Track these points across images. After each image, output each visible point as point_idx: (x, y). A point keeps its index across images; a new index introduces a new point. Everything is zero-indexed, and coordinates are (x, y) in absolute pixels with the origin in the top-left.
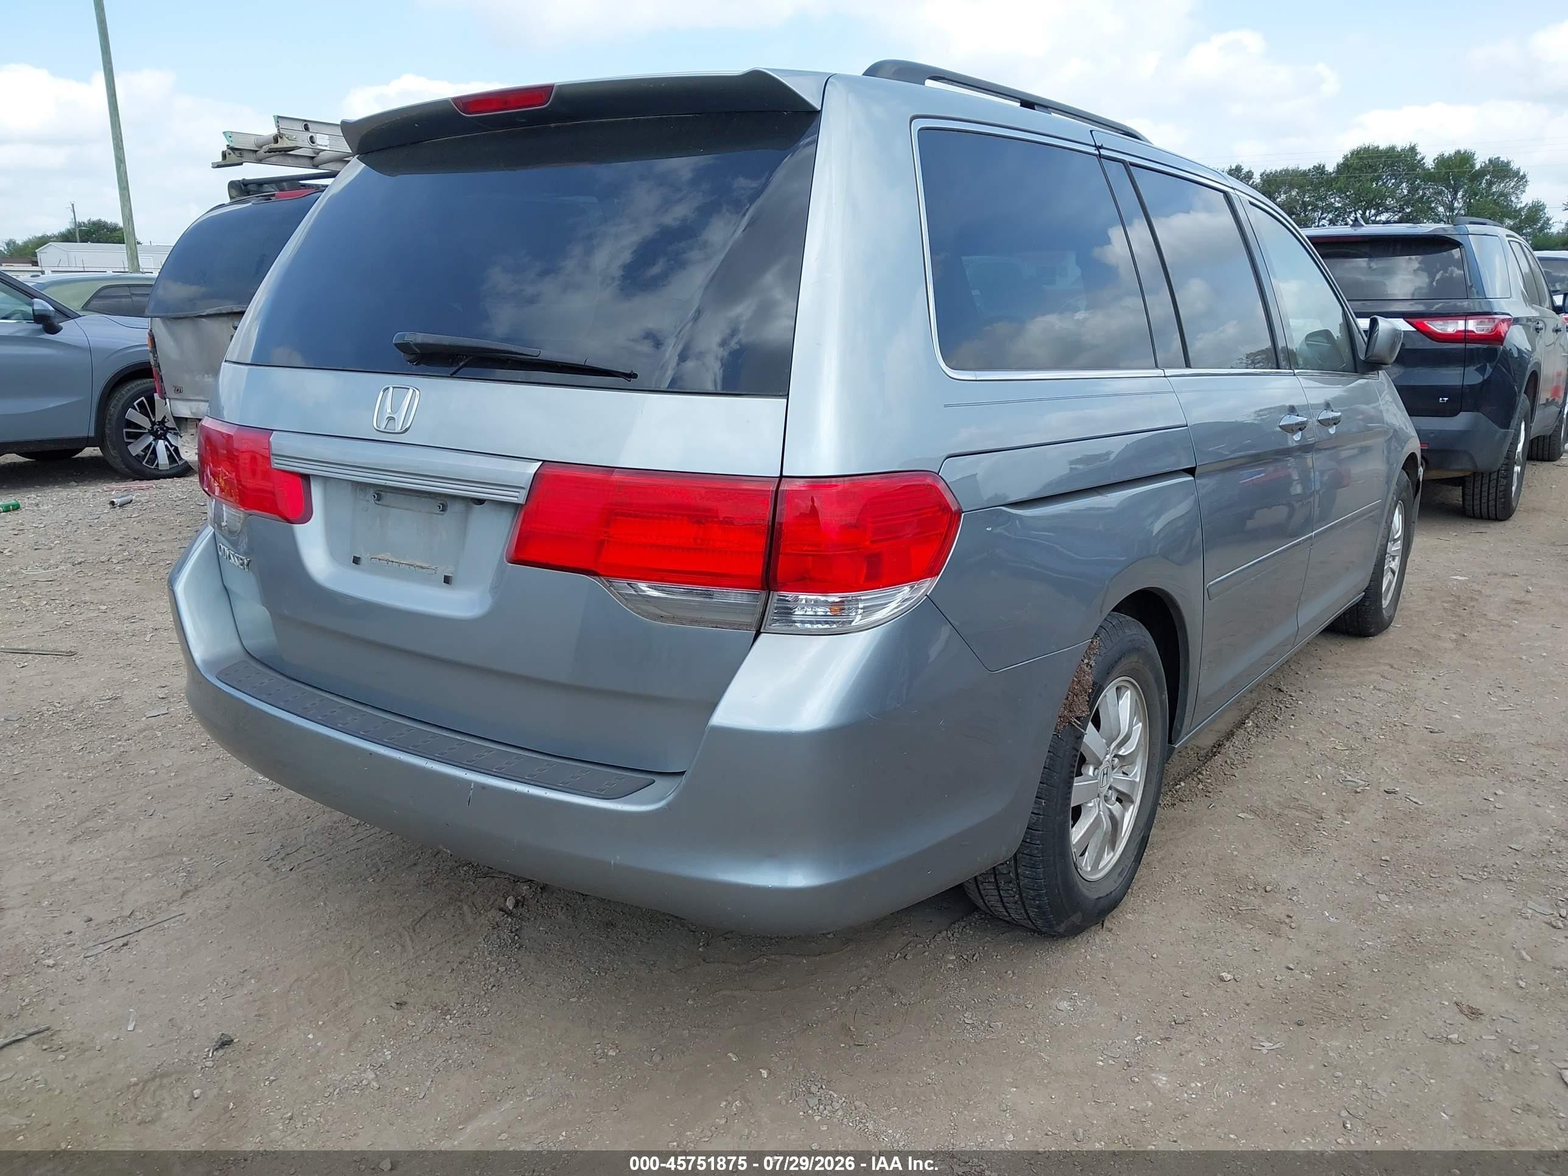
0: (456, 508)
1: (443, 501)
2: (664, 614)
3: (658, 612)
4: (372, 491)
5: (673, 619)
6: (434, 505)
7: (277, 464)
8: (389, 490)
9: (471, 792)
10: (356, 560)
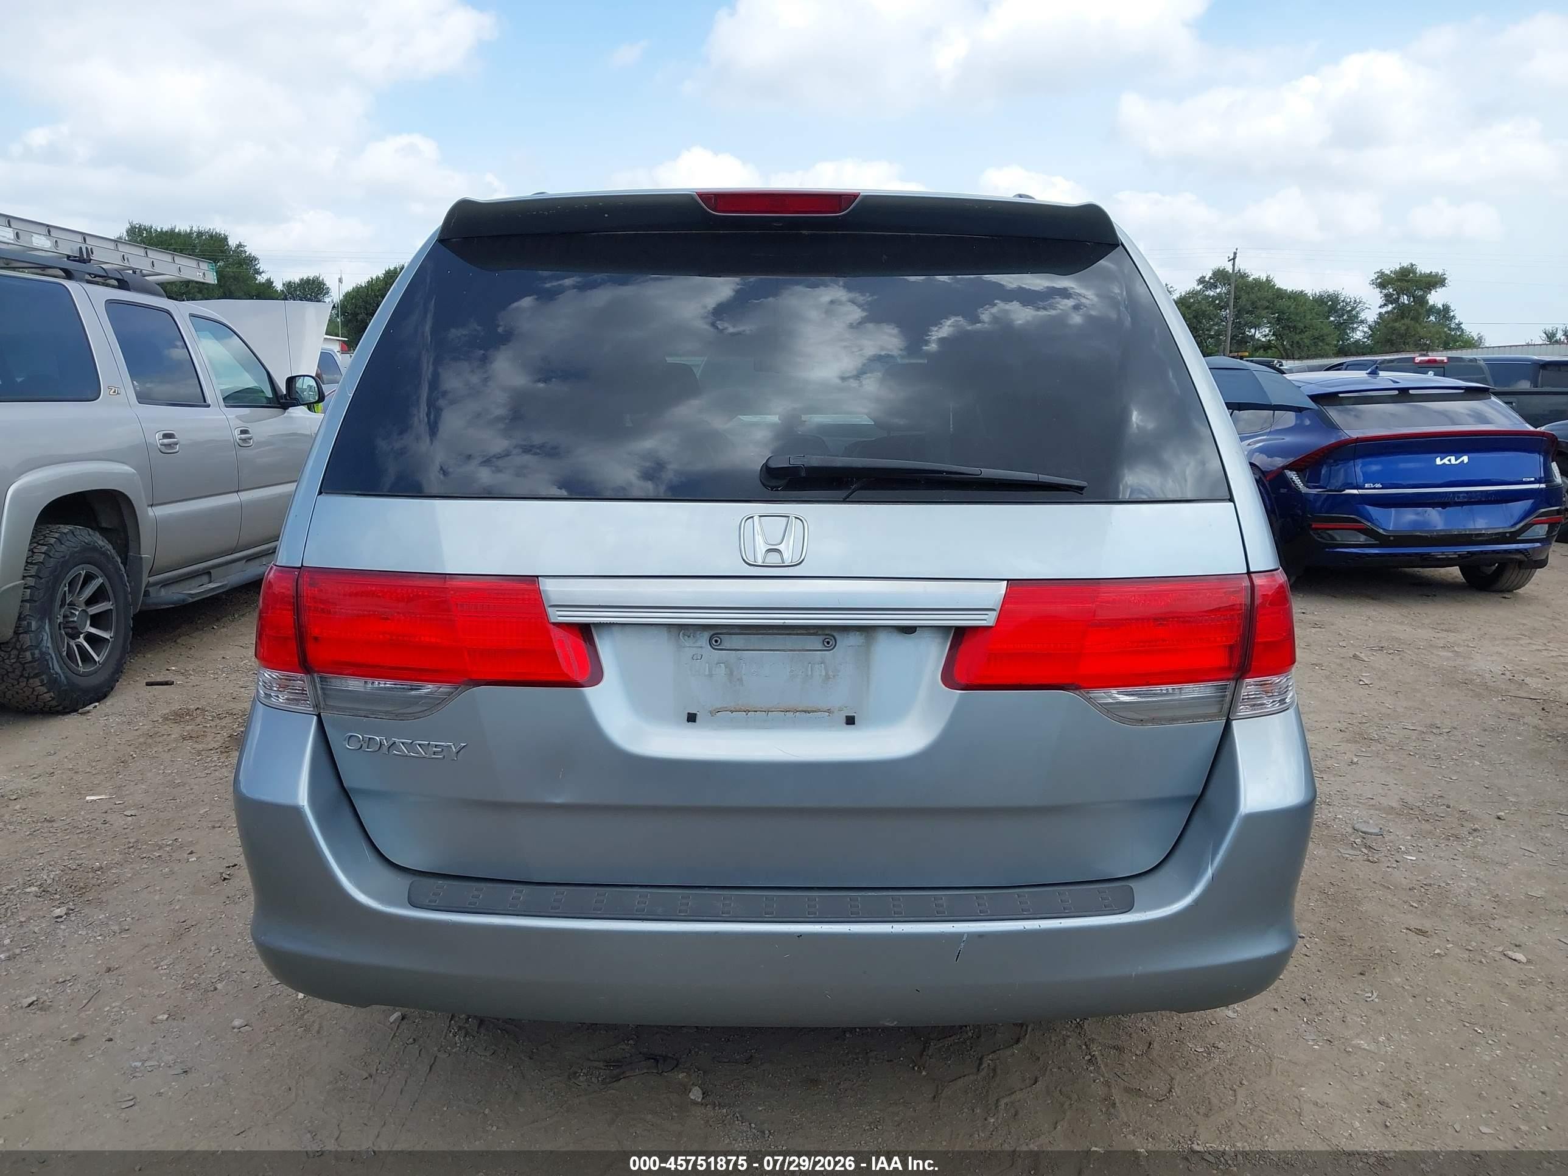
0: (847, 643)
1: (828, 635)
2: (1141, 717)
3: (1136, 716)
4: (706, 635)
5: (1153, 721)
6: (815, 642)
7: (556, 616)
8: (738, 631)
9: (962, 944)
10: (692, 718)
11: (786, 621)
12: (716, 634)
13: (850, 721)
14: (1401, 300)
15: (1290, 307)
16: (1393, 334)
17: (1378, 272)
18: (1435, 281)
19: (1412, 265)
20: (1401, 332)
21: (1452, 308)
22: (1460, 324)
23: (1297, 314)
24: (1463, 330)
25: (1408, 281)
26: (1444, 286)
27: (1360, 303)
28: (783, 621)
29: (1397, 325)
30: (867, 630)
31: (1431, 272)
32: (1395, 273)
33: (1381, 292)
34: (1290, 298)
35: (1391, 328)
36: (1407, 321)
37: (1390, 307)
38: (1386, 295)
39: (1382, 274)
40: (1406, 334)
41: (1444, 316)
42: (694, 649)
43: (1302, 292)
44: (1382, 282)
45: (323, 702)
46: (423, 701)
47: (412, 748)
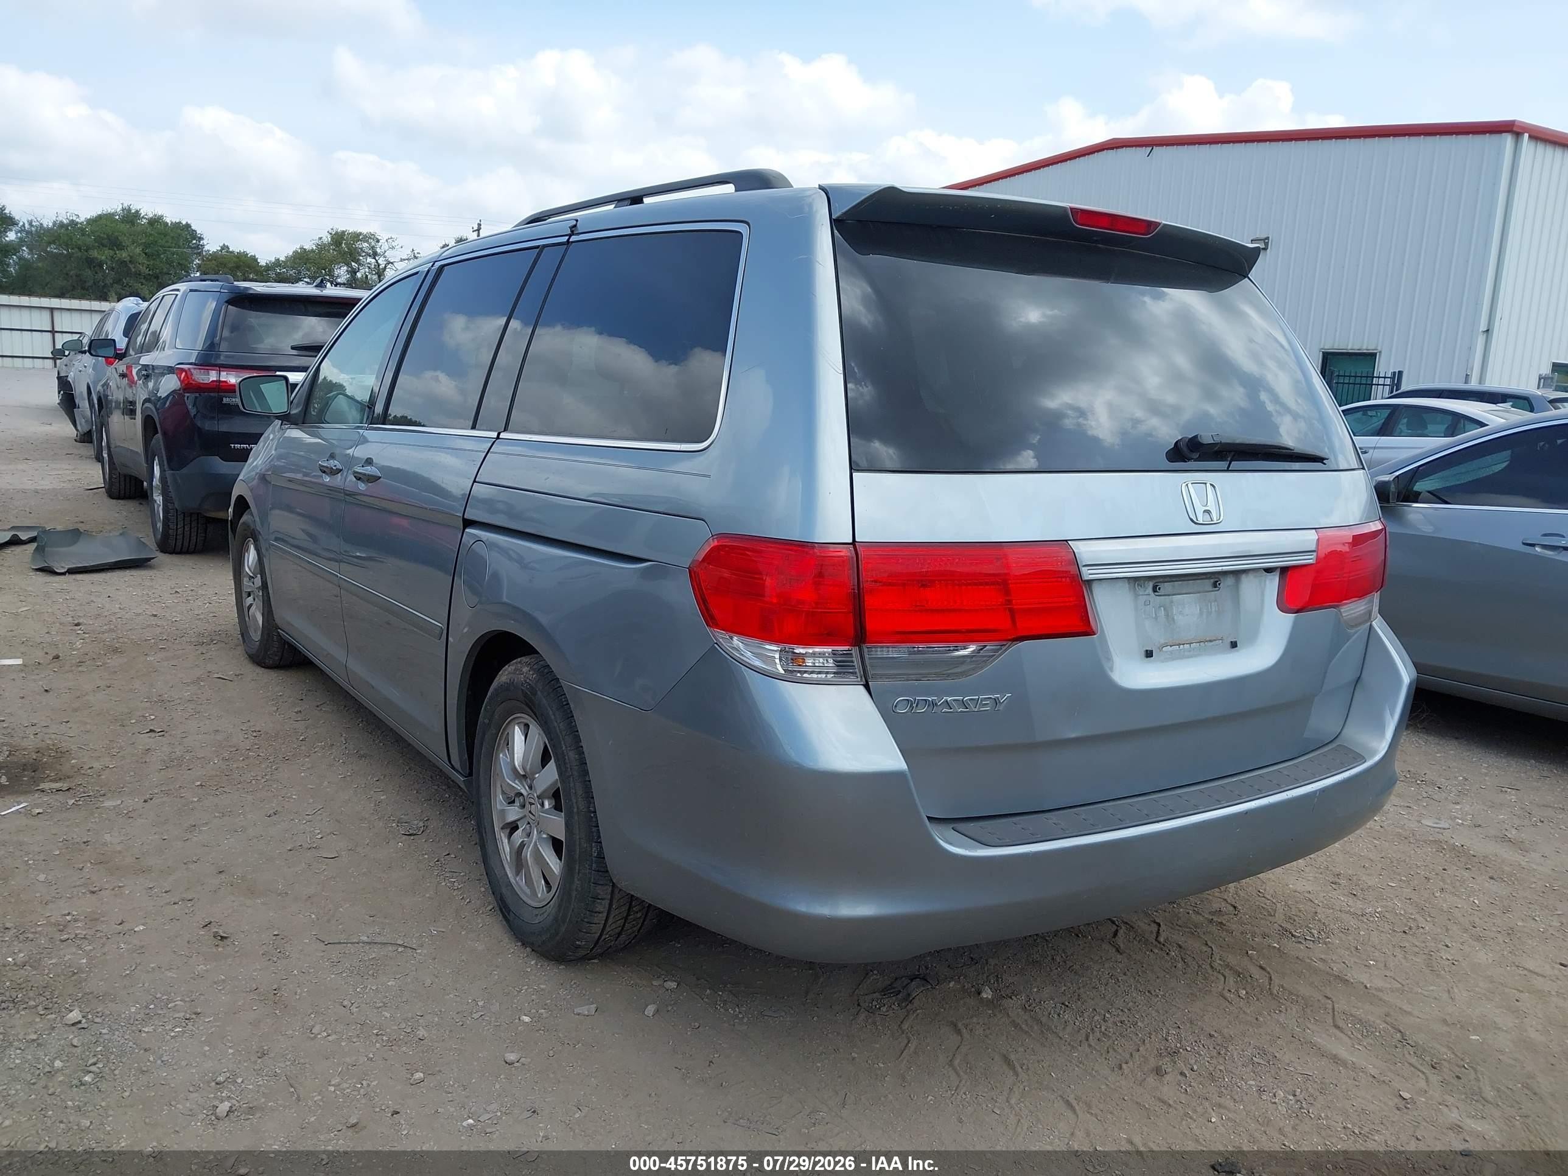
0: (1227, 584)
4: (1151, 584)
6: (1208, 584)
7: (1088, 574)
8: (1169, 579)
10: (1149, 654)
11: (1224, 568)
12: (1157, 583)
13: (1234, 645)
28: (1221, 568)
30: (1237, 574)
42: (1145, 597)
45: (871, 672)
46: (969, 660)
47: (963, 704)
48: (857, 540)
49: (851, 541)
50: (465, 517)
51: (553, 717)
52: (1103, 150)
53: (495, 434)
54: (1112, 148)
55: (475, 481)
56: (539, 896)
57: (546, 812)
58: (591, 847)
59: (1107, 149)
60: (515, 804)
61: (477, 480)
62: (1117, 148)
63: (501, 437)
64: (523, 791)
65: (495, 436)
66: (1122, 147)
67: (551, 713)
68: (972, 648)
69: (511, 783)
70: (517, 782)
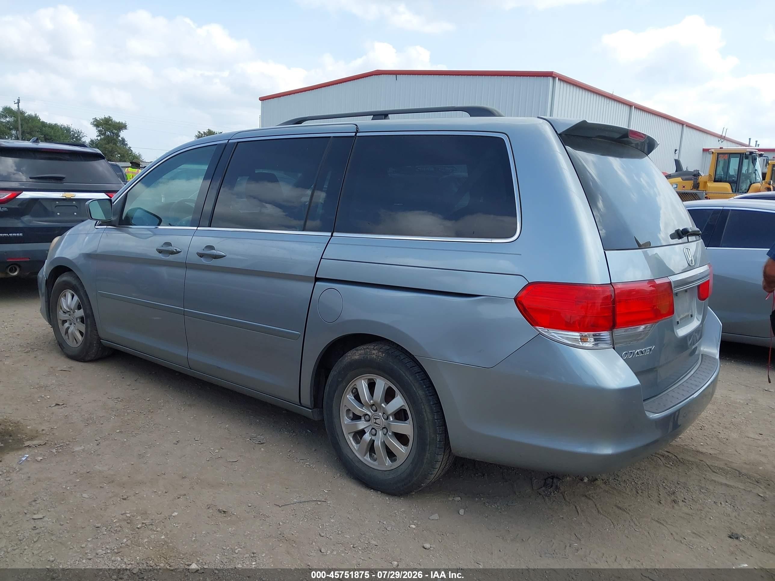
10: (678, 323)
13: (692, 316)
14: (107, 133)
15: (51, 132)
16: (106, 151)
17: (94, 119)
18: (122, 127)
19: (110, 117)
20: (110, 150)
21: (126, 140)
22: (130, 148)
23: (55, 136)
24: (132, 151)
25: (110, 125)
26: (126, 129)
27: (81, 132)
29: (107, 146)
31: (119, 122)
32: (102, 120)
33: (97, 129)
34: (49, 127)
35: (104, 147)
36: (111, 145)
37: (102, 137)
38: (99, 131)
39: (96, 120)
40: (112, 151)
41: (123, 143)
43: (55, 124)
44: (97, 124)
45: (615, 341)
46: (643, 333)
47: (642, 352)
48: (612, 282)
49: (610, 283)
50: (317, 276)
51: (404, 374)
52: (372, 75)
53: (330, 234)
54: (377, 75)
55: (321, 258)
56: (387, 465)
57: (392, 422)
58: (436, 436)
59: (375, 75)
60: (362, 420)
61: (323, 258)
62: (379, 74)
63: (333, 235)
64: (369, 413)
65: (330, 235)
66: (382, 74)
67: (402, 372)
68: (642, 327)
69: (361, 409)
70: (364, 408)
